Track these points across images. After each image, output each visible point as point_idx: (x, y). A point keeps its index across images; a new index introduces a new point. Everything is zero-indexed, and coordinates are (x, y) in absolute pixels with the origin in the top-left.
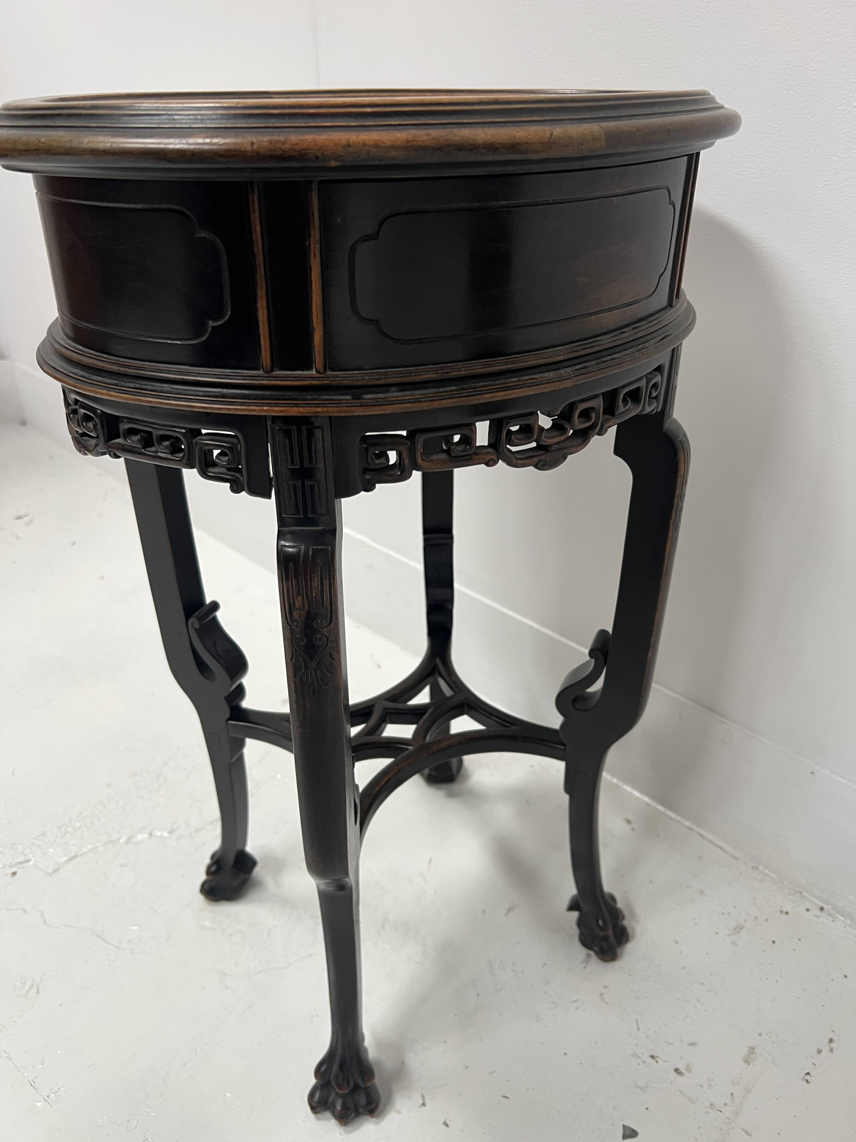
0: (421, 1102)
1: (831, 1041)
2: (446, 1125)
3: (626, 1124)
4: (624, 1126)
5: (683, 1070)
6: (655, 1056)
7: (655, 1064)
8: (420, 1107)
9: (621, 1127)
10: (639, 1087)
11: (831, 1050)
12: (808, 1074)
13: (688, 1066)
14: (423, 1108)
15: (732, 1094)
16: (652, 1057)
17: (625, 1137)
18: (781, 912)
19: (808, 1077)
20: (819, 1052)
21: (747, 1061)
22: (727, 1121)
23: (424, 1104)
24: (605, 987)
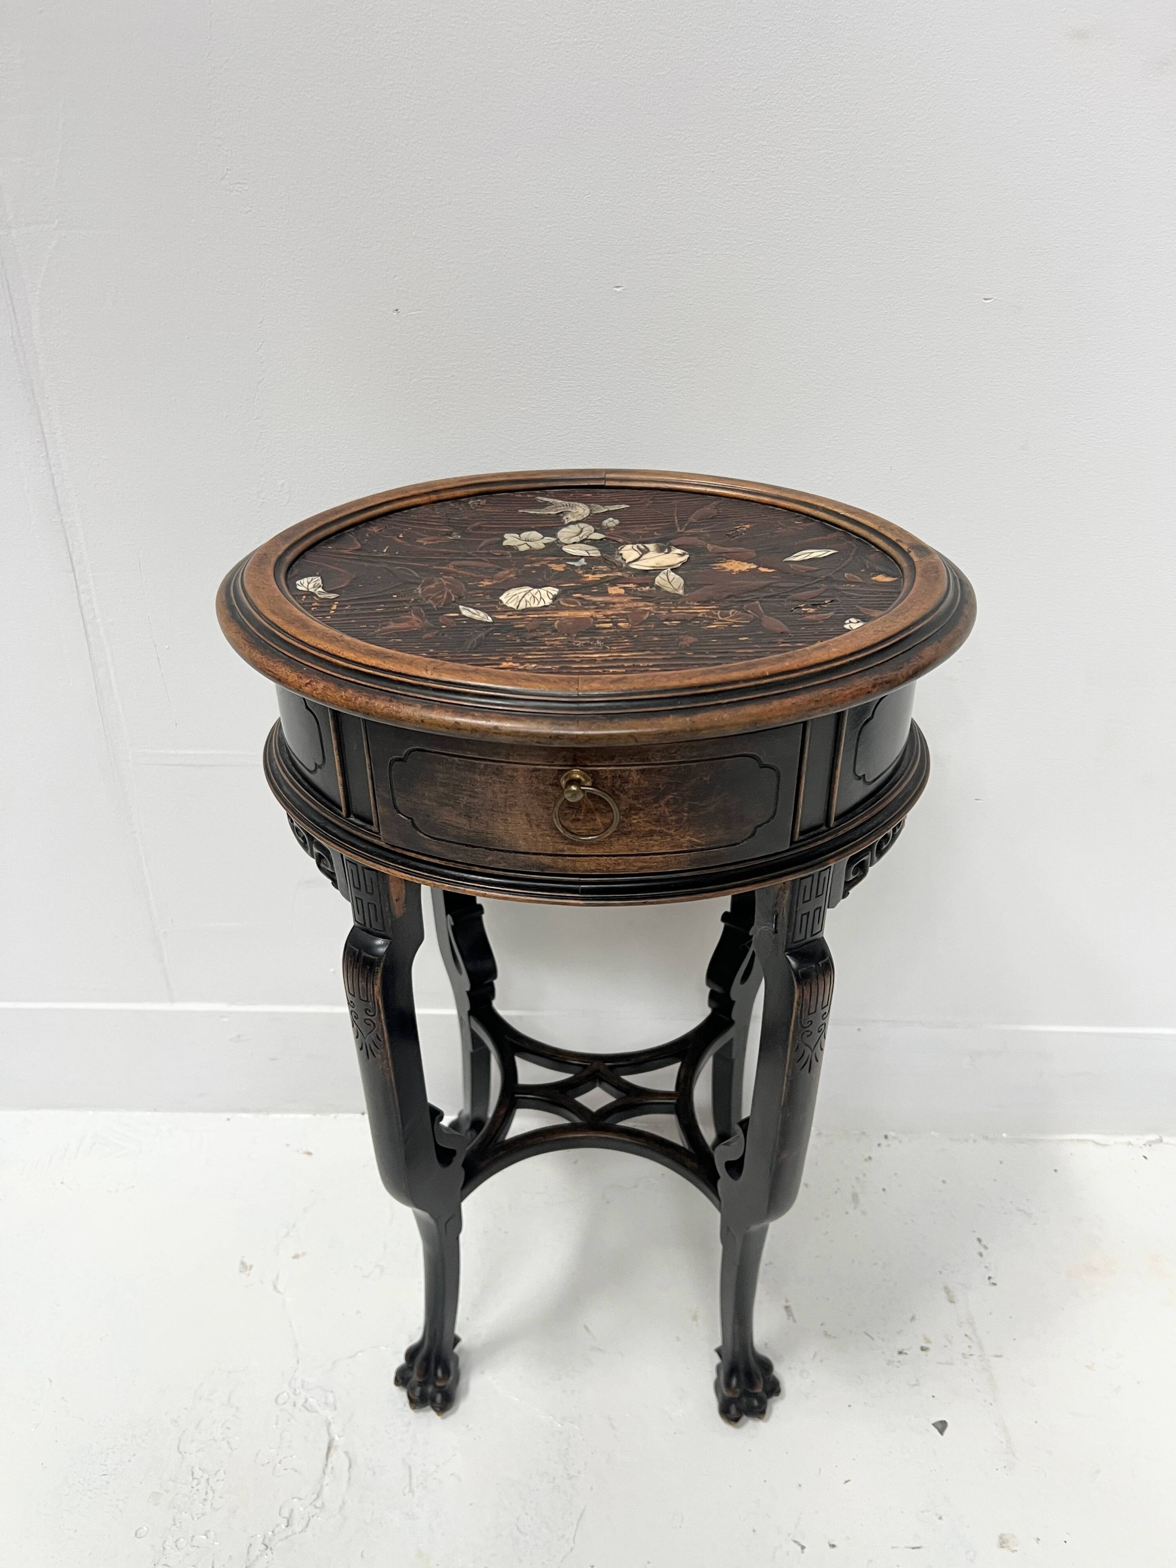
0: (799, 1548)
1: (979, 1240)
2: (833, 1546)
3: (933, 1422)
4: (934, 1425)
5: (925, 1345)
6: (901, 1350)
7: (905, 1356)
8: (803, 1552)
9: (933, 1427)
10: (914, 1385)
11: (986, 1248)
12: (990, 1278)
13: (926, 1339)
14: (805, 1550)
15: (966, 1335)
16: (900, 1353)
17: (941, 1432)
18: (866, 1160)
19: (992, 1281)
20: (981, 1255)
21: (952, 1302)
22: (981, 1358)
23: (803, 1548)
24: (822, 1325)
